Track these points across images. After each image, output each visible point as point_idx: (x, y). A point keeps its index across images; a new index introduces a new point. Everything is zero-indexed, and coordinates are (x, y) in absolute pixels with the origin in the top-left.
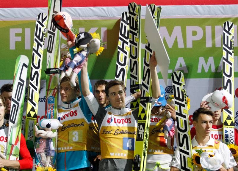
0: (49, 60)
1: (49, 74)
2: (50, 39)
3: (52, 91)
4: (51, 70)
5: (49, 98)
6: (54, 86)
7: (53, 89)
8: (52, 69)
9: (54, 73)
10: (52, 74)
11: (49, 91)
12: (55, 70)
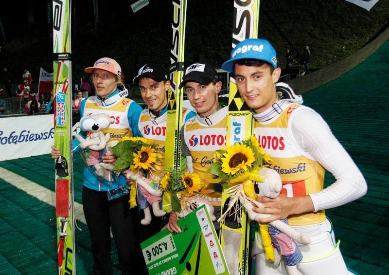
0: (57, 40)
1: (57, 61)
2: (57, 10)
3: (62, 85)
4: (59, 56)
5: (58, 95)
6: (64, 78)
7: (63, 83)
8: (61, 54)
9: (63, 60)
10: (61, 61)
11: (58, 85)
12: (65, 55)
